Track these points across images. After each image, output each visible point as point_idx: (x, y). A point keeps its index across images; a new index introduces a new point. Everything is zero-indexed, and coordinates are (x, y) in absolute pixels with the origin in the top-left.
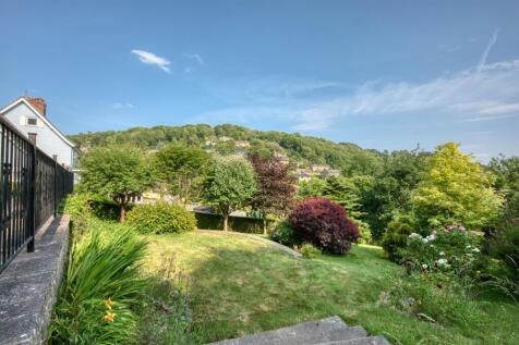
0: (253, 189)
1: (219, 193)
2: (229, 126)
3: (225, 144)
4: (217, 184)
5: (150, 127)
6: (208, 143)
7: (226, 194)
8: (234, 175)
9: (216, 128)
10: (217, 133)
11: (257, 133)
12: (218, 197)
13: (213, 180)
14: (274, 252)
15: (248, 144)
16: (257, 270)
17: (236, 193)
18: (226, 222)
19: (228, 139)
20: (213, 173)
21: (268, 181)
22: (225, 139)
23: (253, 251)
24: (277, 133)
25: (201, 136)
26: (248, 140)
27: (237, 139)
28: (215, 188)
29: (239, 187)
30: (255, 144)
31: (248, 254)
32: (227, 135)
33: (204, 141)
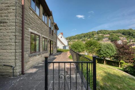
0: (115, 53)
1: (103, 53)
2: (102, 30)
3: (101, 36)
4: (102, 51)
5: (80, 34)
6: (95, 36)
7: (105, 54)
8: (108, 48)
9: (97, 32)
10: (98, 33)
11: (112, 31)
12: (103, 54)
13: (101, 49)
14: (130, 79)
15: (109, 35)
16: (124, 84)
17: (109, 54)
18: (105, 62)
19: (101, 34)
20: (101, 48)
21: (122, 50)
22: (100, 34)
23: (120, 76)
24: (121, 30)
25: (93, 34)
26: (109, 34)
27: (104, 34)
28: (101, 52)
29: (110, 52)
30: (112, 35)
31: (119, 77)
32: (101, 33)
33: (94, 36)
